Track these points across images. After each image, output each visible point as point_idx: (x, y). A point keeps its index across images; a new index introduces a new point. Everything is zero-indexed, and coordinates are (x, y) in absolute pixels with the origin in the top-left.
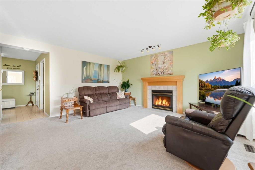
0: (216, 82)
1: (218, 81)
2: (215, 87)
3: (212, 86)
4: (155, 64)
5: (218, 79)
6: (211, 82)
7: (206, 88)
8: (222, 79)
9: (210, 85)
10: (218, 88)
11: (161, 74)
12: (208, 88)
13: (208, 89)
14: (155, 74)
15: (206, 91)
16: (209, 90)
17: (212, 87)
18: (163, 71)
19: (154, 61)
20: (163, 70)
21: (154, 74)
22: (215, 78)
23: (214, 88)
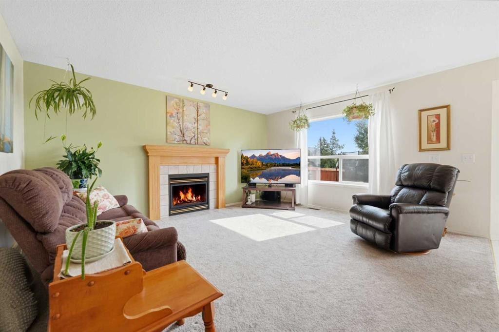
0: (271, 159)
1: (273, 157)
2: (269, 165)
3: (262, 163)
4: (176, 118)
5: (273, 155)
6: (261, 158)
7: (251, 166)
8: (281, 156)
9: (259, 162)
10: (275, 166)
11: (191, 141)
12: (255, 166)
13: (255, 168)
14: (176, 140)
15: (251, 171)
16: (258, 169)
17: (263, 165)
18: (194, 137)
19: (176, 111)
20: (193, 135)
21: (174, 140)
22: (268, 154)
23: (267, 165)
